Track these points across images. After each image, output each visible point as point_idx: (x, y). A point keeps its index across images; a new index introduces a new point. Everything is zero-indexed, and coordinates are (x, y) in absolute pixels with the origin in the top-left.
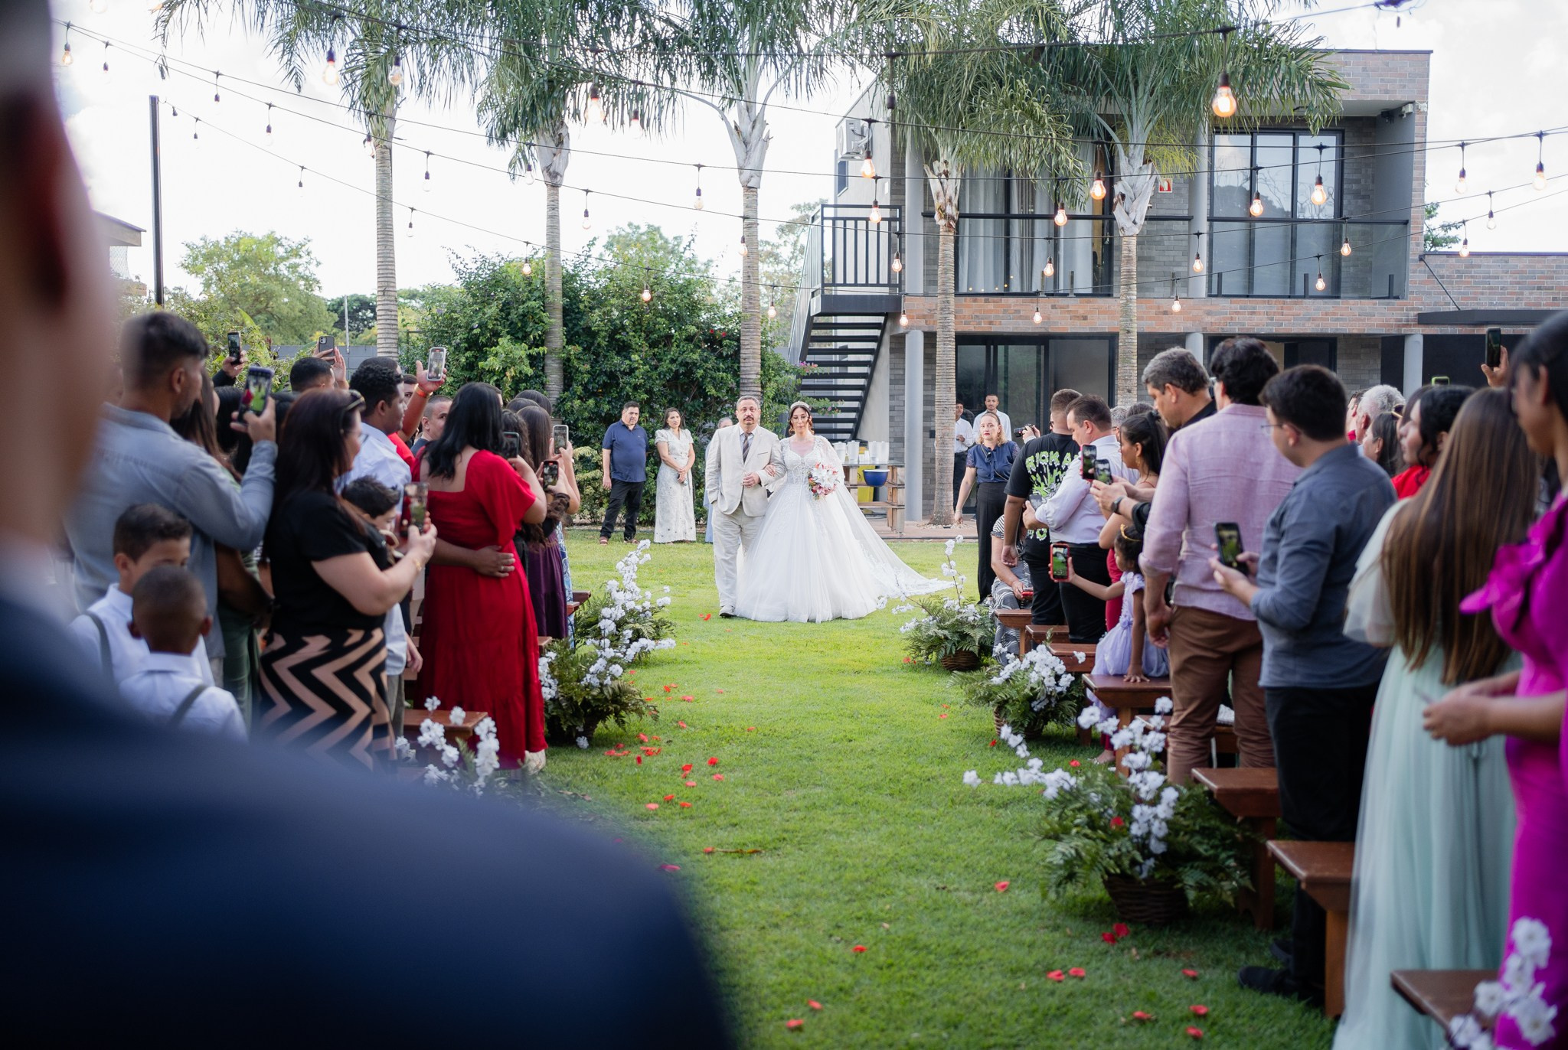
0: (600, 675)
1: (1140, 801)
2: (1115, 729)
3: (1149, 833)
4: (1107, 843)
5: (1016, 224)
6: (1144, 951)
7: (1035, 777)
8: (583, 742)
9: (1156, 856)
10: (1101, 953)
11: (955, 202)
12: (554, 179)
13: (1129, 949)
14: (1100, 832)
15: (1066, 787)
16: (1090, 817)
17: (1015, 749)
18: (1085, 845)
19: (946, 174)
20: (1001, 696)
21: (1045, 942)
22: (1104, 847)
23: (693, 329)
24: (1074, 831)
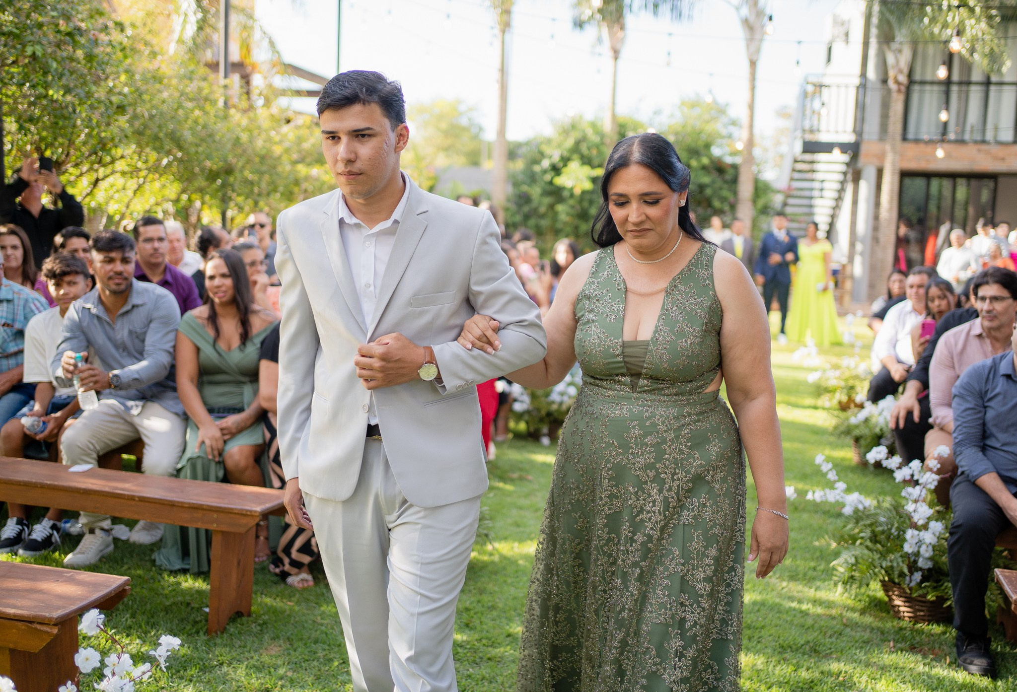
0: (562, 394)
1: (915, 526)
2: (898, 465)
3: (919, 552)
4: (883, 556)
5: (954, 89)
6: (899, 645)
7: (838, 497)
8: (546, 441)
9: (921, 569)
10: (864, 642)
11: (906, 71)
12: (616, 53)
13: (889, 641)
14: (879, 546)
15: (861, 507)
16: (873, 532)
17: (827, 473)
18: (863, 555)
19: (900, 51)
20: (857, 432)
21: (821, 628)
22: (879, 558)
23: (705, 161)
24: (858, 542)
